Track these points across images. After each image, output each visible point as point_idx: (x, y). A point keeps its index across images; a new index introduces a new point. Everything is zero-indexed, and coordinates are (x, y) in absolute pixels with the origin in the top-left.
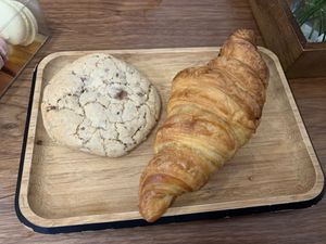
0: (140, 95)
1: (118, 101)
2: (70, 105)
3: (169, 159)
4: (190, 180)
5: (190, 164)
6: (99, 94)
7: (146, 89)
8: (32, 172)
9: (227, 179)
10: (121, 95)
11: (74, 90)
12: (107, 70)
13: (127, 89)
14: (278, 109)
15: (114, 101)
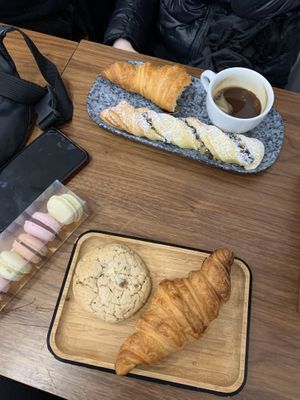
0: (136, 286)
1: (120, 288)
2: (91, 284)
3: (139, 344)
4: (148, 359)
5: (150, 350)
6: (110, 280)
7: (141, 282)
8: (60, 320)
9: (177, 358)
10: (124, 284)
11: (96, 274)
12: (119, 264)
13: (128, 280)
14: (234, 316)
15: (118, 287)
